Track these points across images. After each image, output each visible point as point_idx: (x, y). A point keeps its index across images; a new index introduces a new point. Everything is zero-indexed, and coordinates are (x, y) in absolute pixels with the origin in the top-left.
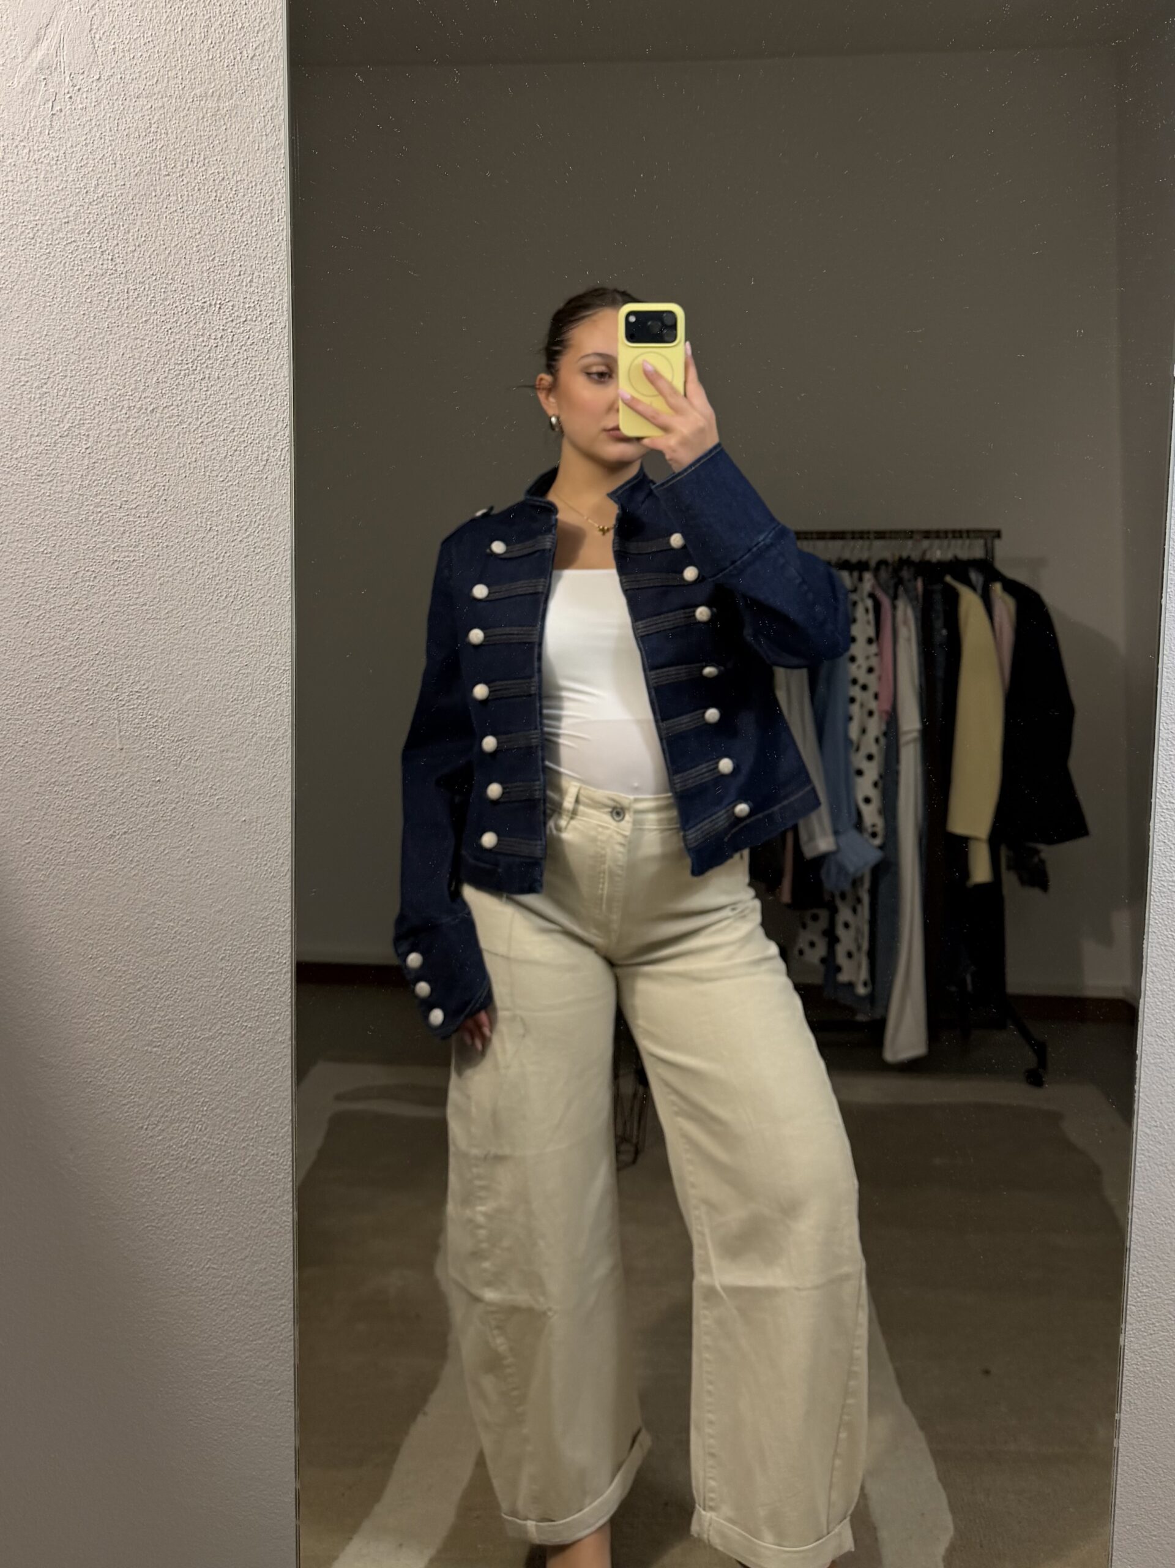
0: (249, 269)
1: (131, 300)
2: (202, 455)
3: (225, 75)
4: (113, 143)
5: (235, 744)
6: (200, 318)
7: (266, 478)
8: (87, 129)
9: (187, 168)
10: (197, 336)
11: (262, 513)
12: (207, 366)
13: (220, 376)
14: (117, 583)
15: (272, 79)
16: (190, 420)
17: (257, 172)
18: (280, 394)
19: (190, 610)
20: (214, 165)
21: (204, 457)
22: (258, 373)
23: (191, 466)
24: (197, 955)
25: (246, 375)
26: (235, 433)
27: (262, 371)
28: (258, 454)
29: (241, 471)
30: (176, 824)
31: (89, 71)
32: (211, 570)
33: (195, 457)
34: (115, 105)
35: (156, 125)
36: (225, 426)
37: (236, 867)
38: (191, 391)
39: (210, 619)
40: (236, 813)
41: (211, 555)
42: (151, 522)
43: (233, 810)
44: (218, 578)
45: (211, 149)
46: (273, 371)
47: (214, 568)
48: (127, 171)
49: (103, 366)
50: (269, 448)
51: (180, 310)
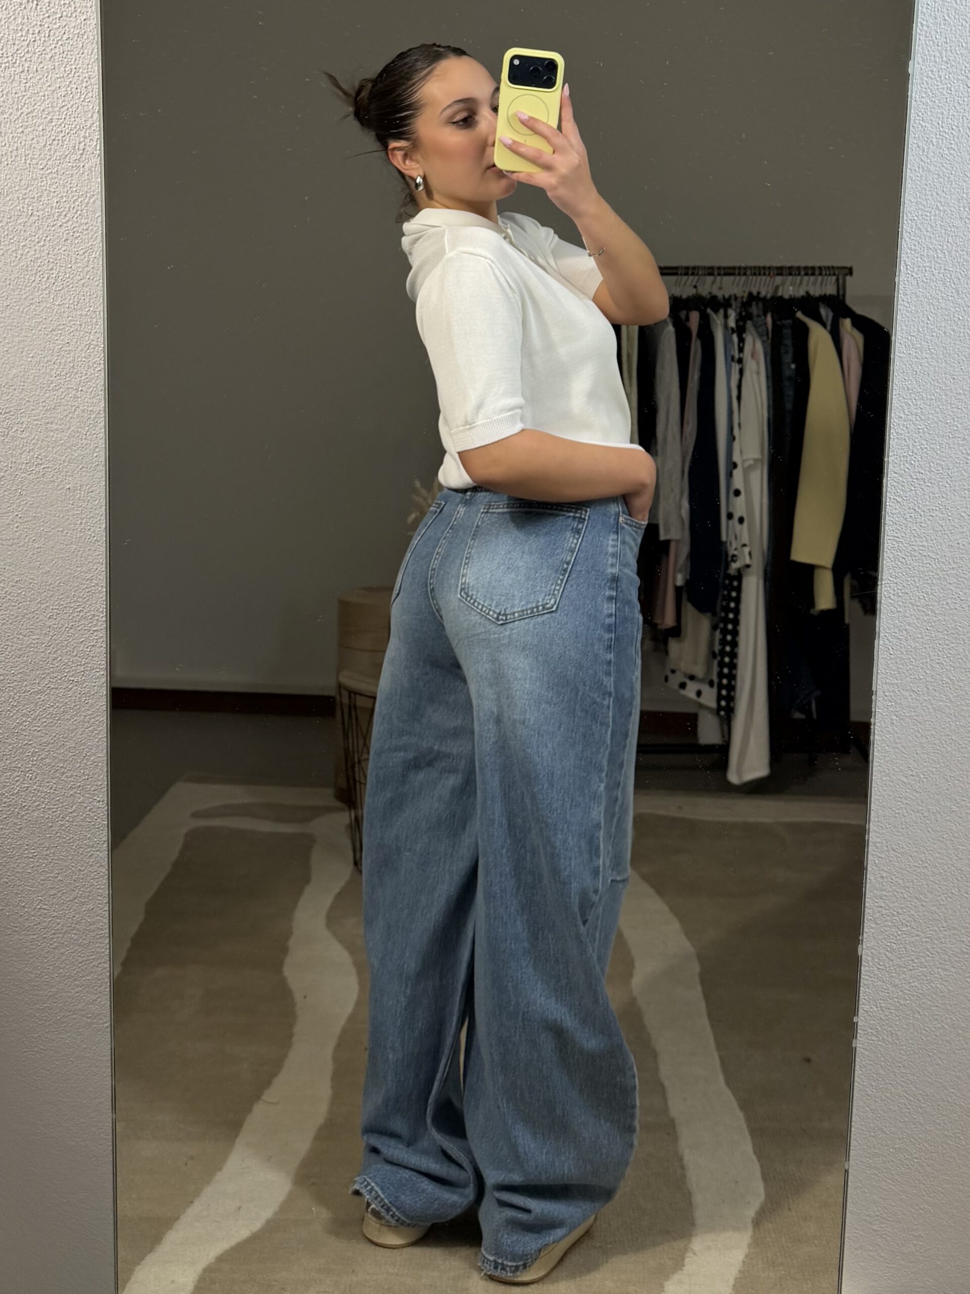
2: (23, 144)
6: (19, 13)
7: (83, 166)
10: (16, 31)
11: (80, 200)
12: (26, 60)
13: (39, 69)
21: (25, 145)
22: (74, 67)
23: (13, 154)
26: (54, 124)
27: (78, 64)
28: (75, 144)
29: (59, 159)
32: (33, 253)
33: (16, 145)
36: (44, 116)
40: (61, 482)
41: (33, 238)
43: (58, 478)
44: (40, 261)
46: (88, 65)
47: (35, 251)
50: (85, 137)
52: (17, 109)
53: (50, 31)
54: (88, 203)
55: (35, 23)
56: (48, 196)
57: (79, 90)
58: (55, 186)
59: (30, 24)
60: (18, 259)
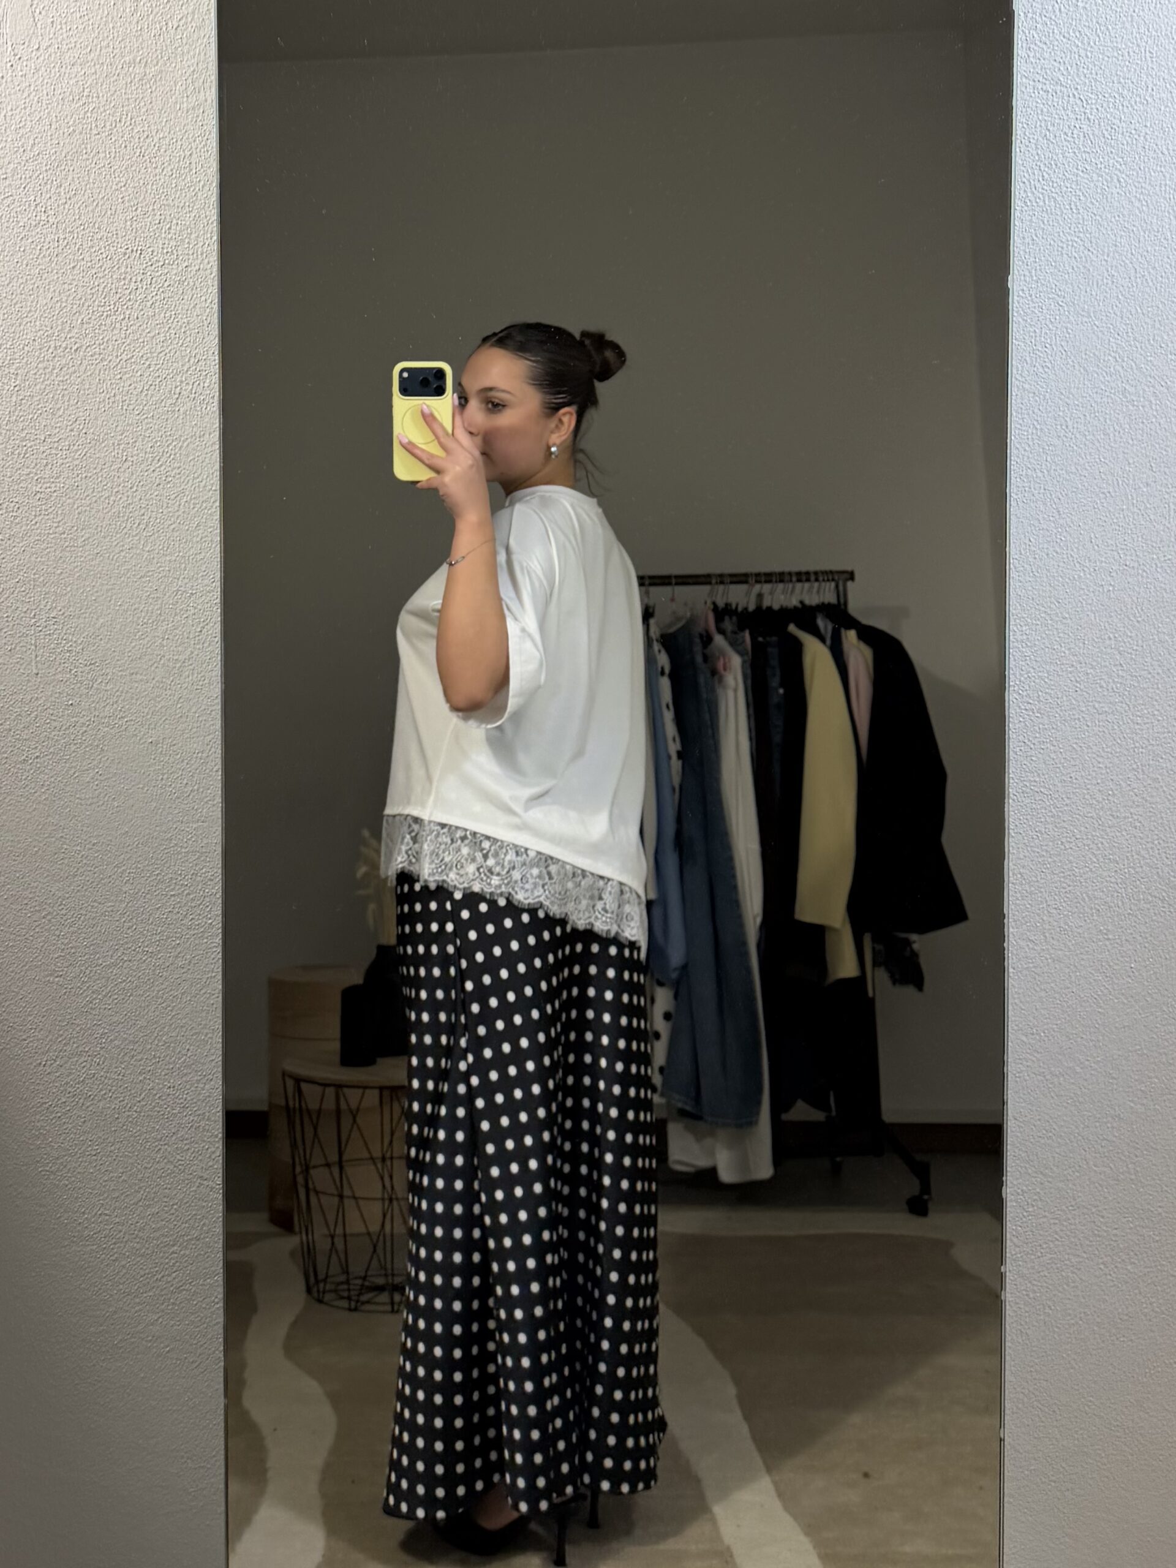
0: (168, 217)
1: (60, 248)
3: (152, 44)
4: (50, 106)
5: (145, 667)
6: (122, 263)
8: (26, 94)
9: (116, 126)
13: (139, 316)
14: (38, 513)
16: (110, 358)
19: (105, 537)
20: (139, 124)
24: (102, 879)
25: (162, 315)
26: (151, 370)
29: (155, 405)
30: (87, 747)
31: (29, 41)
33: (113, 392)
34: (53, 71)
35: (89, 90)
36: (142, 362)
37: (142, 788)
38: (112, 330)
39: (123, 546)
40: (144, 735)
41: (126, 484)
42: (72, 454)
43: (140, 732)
44: (131, 507)
45: (138, 110)
48: (61, 132)
49: (33, 309)
51: (104, 256)
52: (117, 356)
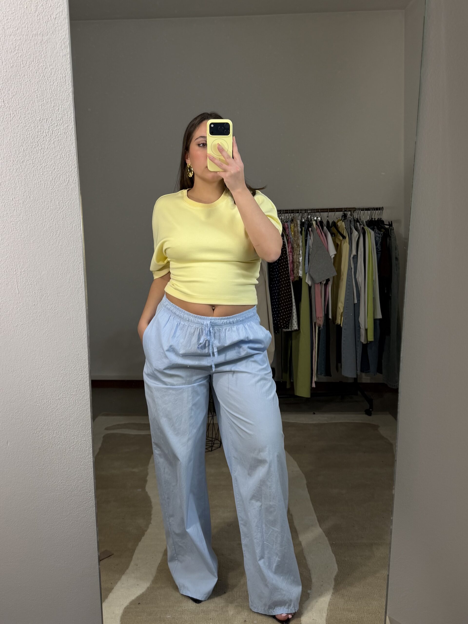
0: (57, 104)
3: (45, 26)
6: (39, 124)
7: (69, 188)
9: (31, 63)
10: (38, 132)
11: (68, 202)
12: (43, 144)
13: (48, 147)
15: (64, 27)
16: (37, 165)
17: (59, 65)
18: (72, 154)
20: (42, 62)
21: (44, 180)
22: (63, 146)
23: (39, 183)
25: (59, 147)
26: (56, 170)
27: (65, 145)
28: (65, 178)
29: (59, 185)
32: (49, 224)
33: (40, 180)
35: (18, 47)
36: (51, 167)
38: (37, 154)
39: (50, 243)
43: (63, 315)
44: (52, 227)
45: (40, 56)
50: (69, 176)
51: (31, 121)
53: (53, 131)
54: (71, 203)
55: (46, 128)
56: (54, 200)
57: (66, 156)
58: (57, 196)
59: (44, 129)
60: (43, 227)
